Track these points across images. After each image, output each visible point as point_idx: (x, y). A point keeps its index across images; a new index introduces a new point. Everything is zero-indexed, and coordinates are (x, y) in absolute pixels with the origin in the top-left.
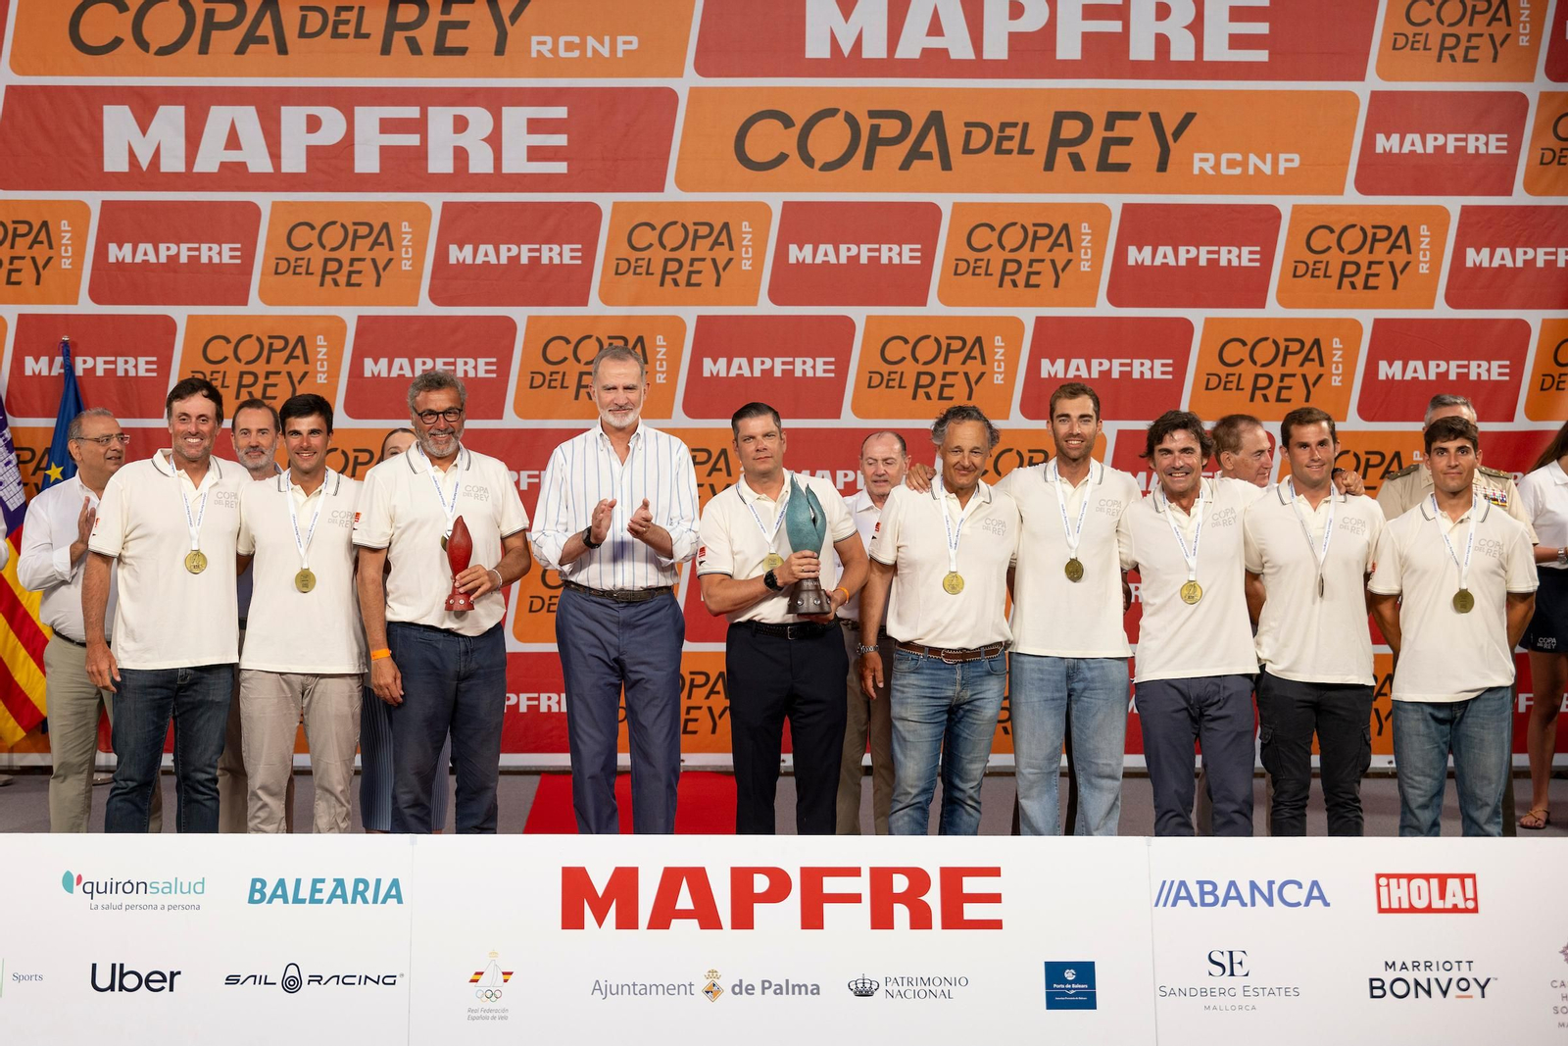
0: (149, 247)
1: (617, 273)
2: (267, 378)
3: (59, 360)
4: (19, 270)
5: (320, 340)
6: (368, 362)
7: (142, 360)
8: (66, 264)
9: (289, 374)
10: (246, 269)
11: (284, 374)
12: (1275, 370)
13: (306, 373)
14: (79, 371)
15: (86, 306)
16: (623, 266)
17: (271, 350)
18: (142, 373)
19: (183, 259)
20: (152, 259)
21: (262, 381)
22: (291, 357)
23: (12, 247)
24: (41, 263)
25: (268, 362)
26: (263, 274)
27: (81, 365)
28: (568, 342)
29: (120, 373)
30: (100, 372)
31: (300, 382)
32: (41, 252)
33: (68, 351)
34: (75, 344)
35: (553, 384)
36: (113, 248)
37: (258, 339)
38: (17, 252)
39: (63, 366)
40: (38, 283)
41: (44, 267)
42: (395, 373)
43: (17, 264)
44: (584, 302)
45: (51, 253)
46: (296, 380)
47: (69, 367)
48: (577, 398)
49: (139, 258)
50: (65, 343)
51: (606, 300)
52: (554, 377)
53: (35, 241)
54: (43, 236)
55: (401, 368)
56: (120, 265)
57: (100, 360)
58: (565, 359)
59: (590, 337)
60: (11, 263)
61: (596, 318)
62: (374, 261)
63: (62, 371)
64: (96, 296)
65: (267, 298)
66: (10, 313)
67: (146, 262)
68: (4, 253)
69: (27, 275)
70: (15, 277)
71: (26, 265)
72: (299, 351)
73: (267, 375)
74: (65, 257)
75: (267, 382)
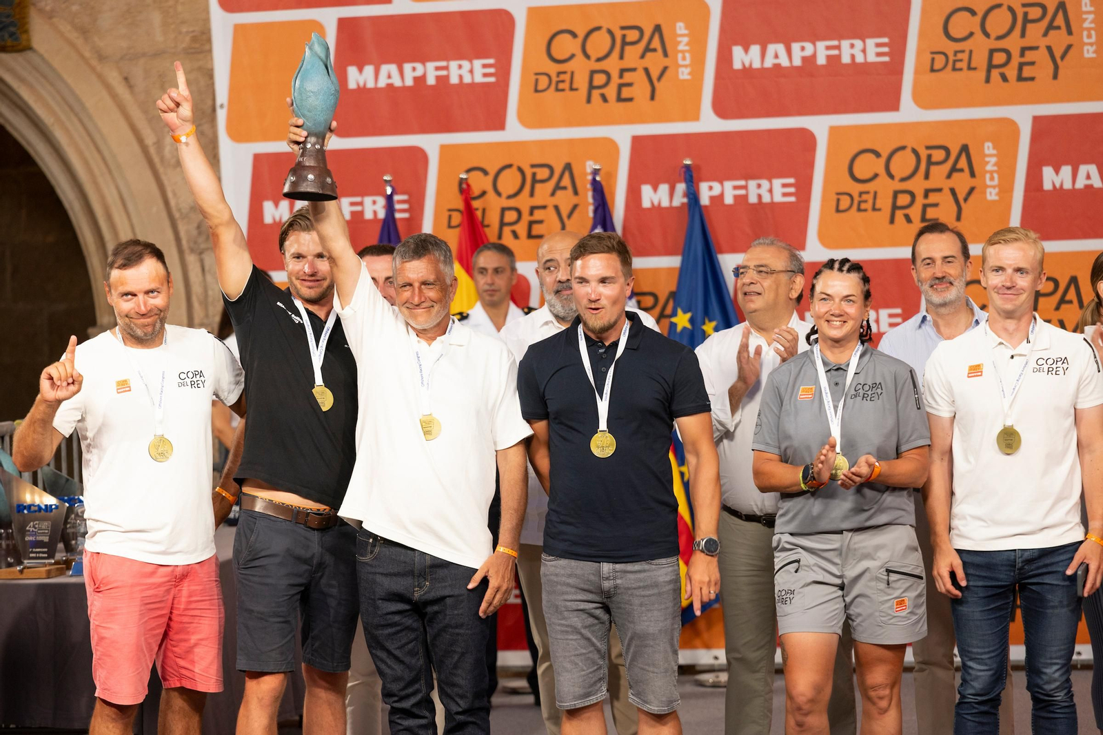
0: (780, 48)
2: (926, 196)
3: (681, 187)
4: (630, 85)
5: (989, 148)
6: (1048, 172)
7: (777, 183)
8: (684, 74)
9: (953, 191)
10: (894, 68)
11: (947, 192)
13: (972, 190)
14: (705, 200)
15: (709, 122)
17: (930, 162)
18: (778, 198)
19: (821, 60)
20: (784, 62)
21: (920, 201)
22: (954, 169)
23: (621, 57)
24: (655, 74)
25: (927, 177)
26: (917, 72)
27: (707, 192)
29: (753, 199)
30: (729, 200)
31: (966, 200)
32: (654, 62)
33: (691, 176)
34: (698, 168)
36: (737, 51)
37: (915, 151)
38: (627, 63)
39: (687, 195)
40: (652, 98)
41: (659, 79)
42: (1081, 183)
43: (628, 77)
45: (666, 62)
46: (961, 197)
47: (693, 196)
49: (769, 63)
50: (687, 167)
53: (648, 49)
54: (656, 43)
55: (1088, 177)
56: (747, 71)
57: (728, 185)
60: (621, 76)
62: (1049, 49)
63: (685, 200)
64: (721, 110)
65: (922, 100)
66: (622, 135)
67: (777, 66)
68: (613, 64)
69: (640, 89)
70: (626, 93)
71: (638, 78)
72: (963, 163)
73: (927, 193)
74: (683, 66)
75: (927, 202)
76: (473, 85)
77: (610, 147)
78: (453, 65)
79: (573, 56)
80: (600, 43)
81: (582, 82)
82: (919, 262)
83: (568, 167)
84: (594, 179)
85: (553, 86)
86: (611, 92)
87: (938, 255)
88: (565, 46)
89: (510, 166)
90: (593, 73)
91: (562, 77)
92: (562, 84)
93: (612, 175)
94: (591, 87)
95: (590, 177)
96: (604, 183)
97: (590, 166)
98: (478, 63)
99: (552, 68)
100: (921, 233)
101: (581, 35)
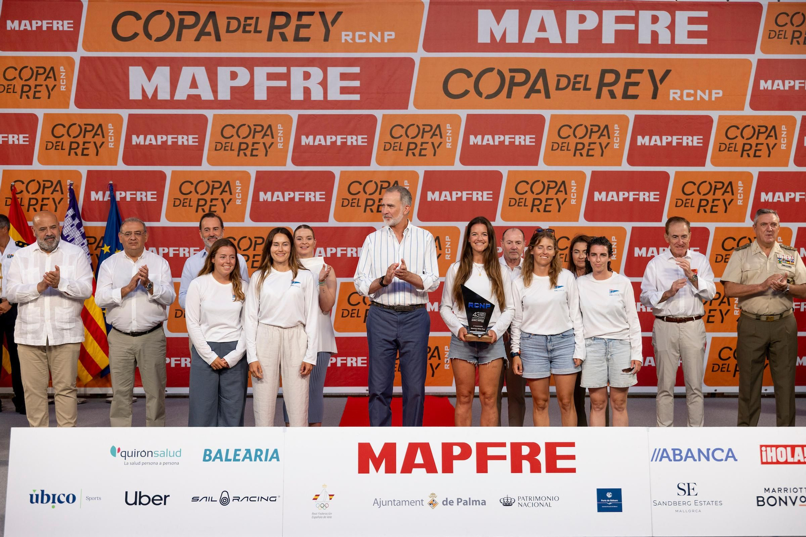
0: (152, 137)
1: (385, 150)
2: (211, 202)
3: (108, 193)
4: (88, 149)
5: (238, 183)
6: (262, 194)
7: (149, 193)
8: (111, 145)
9: (222, 200)
10: (200, 148)
11: (220, 200)
12: (710, 197)
13: (231, 200)
14: (118, 199)
15: (121, 166)
16: (388, 146)
17: (213, 188)
18: (149, 199)
19: (169, 143)
20: (154, 143)
21: (209, 203)
22: (223, 191)
23: (84, 137)
24: (98, 145)
25: (212, 194)
26: (209, 150)
27: (119, 196)
28: (360, 184)
29: (138, 199)
30: (128, 199)
31: (228, 204)
32: (98, 140)
33: (113, 189)
34: (116, 185)
35: (353, 204)
36: (134, 137)
37: (207, 183)
38: (87, 139)
39: (110, 196)
40: (97, 155)
41: (100, 147)
42: (275, 199)
43: (87, 145)
44: (368, 163)
45: (104, 140)
46: (226, 203)
47: (113, 197)
48: (365, 211)
49: (147, 143)
50: (111, 185)
51: (380, 163)
52: (354, 201)
53: (96, 134)
54: (99, 132)
55: (278, 197)
56: (138, 146)
57: (128, 193)
58: (359, 192)
59: (371, 181)
60: (84, 145)
61: (374, 172)
62: (264, 143)
63: (110, 198)
64: (126, 161)
65: (211, 162)
66: (83, 170)
67: (151, 144)
68: (80, 140)
69: (92, 151)
70: (86, 152)
71: (91, 146)
72: (227, 189)
73: (212, 200)
74: (110, 142)
75: (211, 204)
76: (19, 145)
77: (78, 174)
78: (10, 136)
79: (63, 135)
80: (75, 131)
81: (66, 146)
82: (203, 229)
83: (59, 182)
84: (70, 188)
85: (54, 147)
86: (79, 151)
87: (211, 226)
88: (60, 131)
89: (34, 180)
90: (71, 143)
91: (58, 144)
92: (58, 146)
93: (78, 187)
94: (71, 149)
95: (68, 187)
96: (74, 190)
97: (69, 182)
98: (21, 136)
99: (54, 140)
100: (203, 217)
101: (67, 127)
